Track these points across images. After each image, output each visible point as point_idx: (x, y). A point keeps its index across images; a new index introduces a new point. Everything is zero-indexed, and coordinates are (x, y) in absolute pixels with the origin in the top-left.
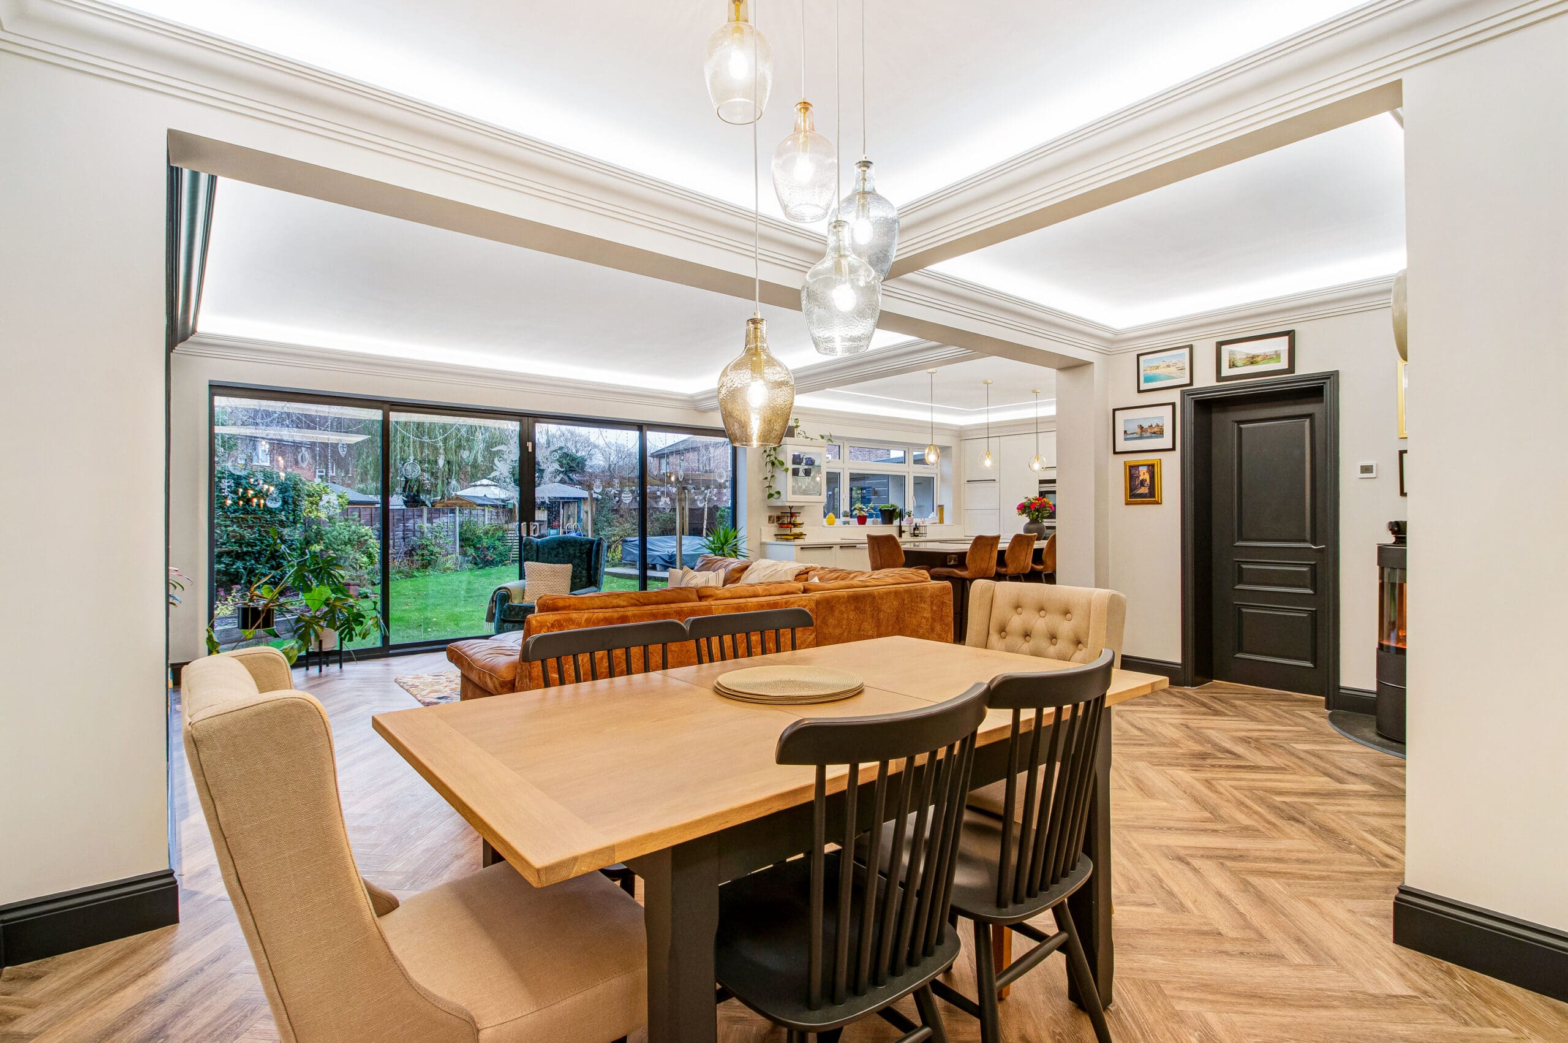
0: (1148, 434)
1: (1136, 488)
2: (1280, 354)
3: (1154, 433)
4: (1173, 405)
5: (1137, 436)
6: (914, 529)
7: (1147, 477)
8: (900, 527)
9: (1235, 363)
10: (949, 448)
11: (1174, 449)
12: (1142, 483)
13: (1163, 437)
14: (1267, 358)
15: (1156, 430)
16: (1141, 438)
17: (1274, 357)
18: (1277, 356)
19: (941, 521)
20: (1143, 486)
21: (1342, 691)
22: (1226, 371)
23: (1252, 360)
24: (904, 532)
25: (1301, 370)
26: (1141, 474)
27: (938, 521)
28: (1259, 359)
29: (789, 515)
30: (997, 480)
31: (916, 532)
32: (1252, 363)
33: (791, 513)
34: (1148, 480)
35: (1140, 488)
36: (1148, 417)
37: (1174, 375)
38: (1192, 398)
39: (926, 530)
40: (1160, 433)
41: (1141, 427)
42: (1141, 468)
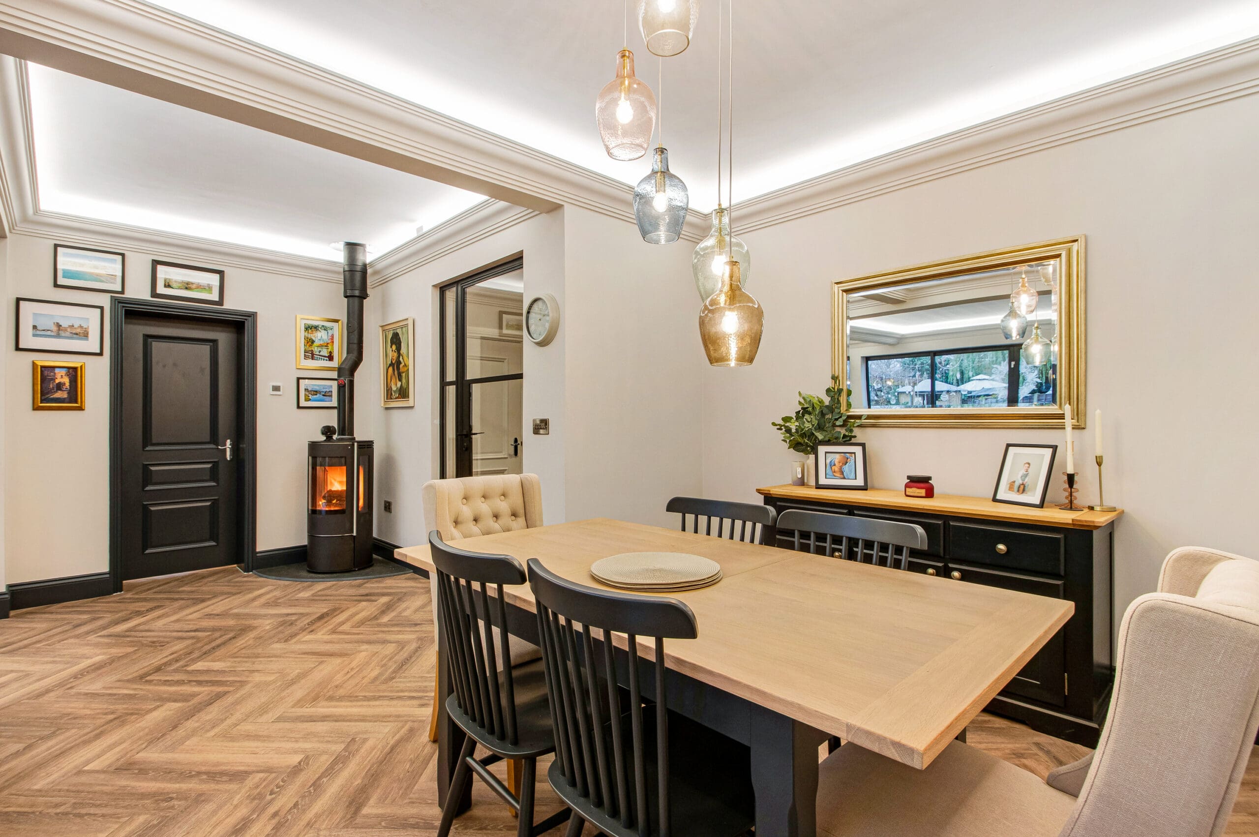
0: (67, 334)
1: (51, 391)
2: (212, 287)
3: (77, 334)
4: (102, 308)
5: (52, 334)
7: (66, 381)
9: (171, 284)
11: (101, 354)
12: (59, 387)
13: (87, 340)
14: (200, 288)
15: (78, 331)
16: (58, 336)
17: (207, 288)
18: (209, 288)
20: (61, 390)
21: (258, 555)
22: (161, 289)
23: (187, 286)
25: (228, 305)
26: (58, 376)
28: (194, 286)
32: (186, 288)
34: (68, 384)
35: (56, 392)
36: (69, 316)
37: (102, 279)
38: (124, 307)
40: (85, 335)
41: (59, 326)
42: (57, 370)
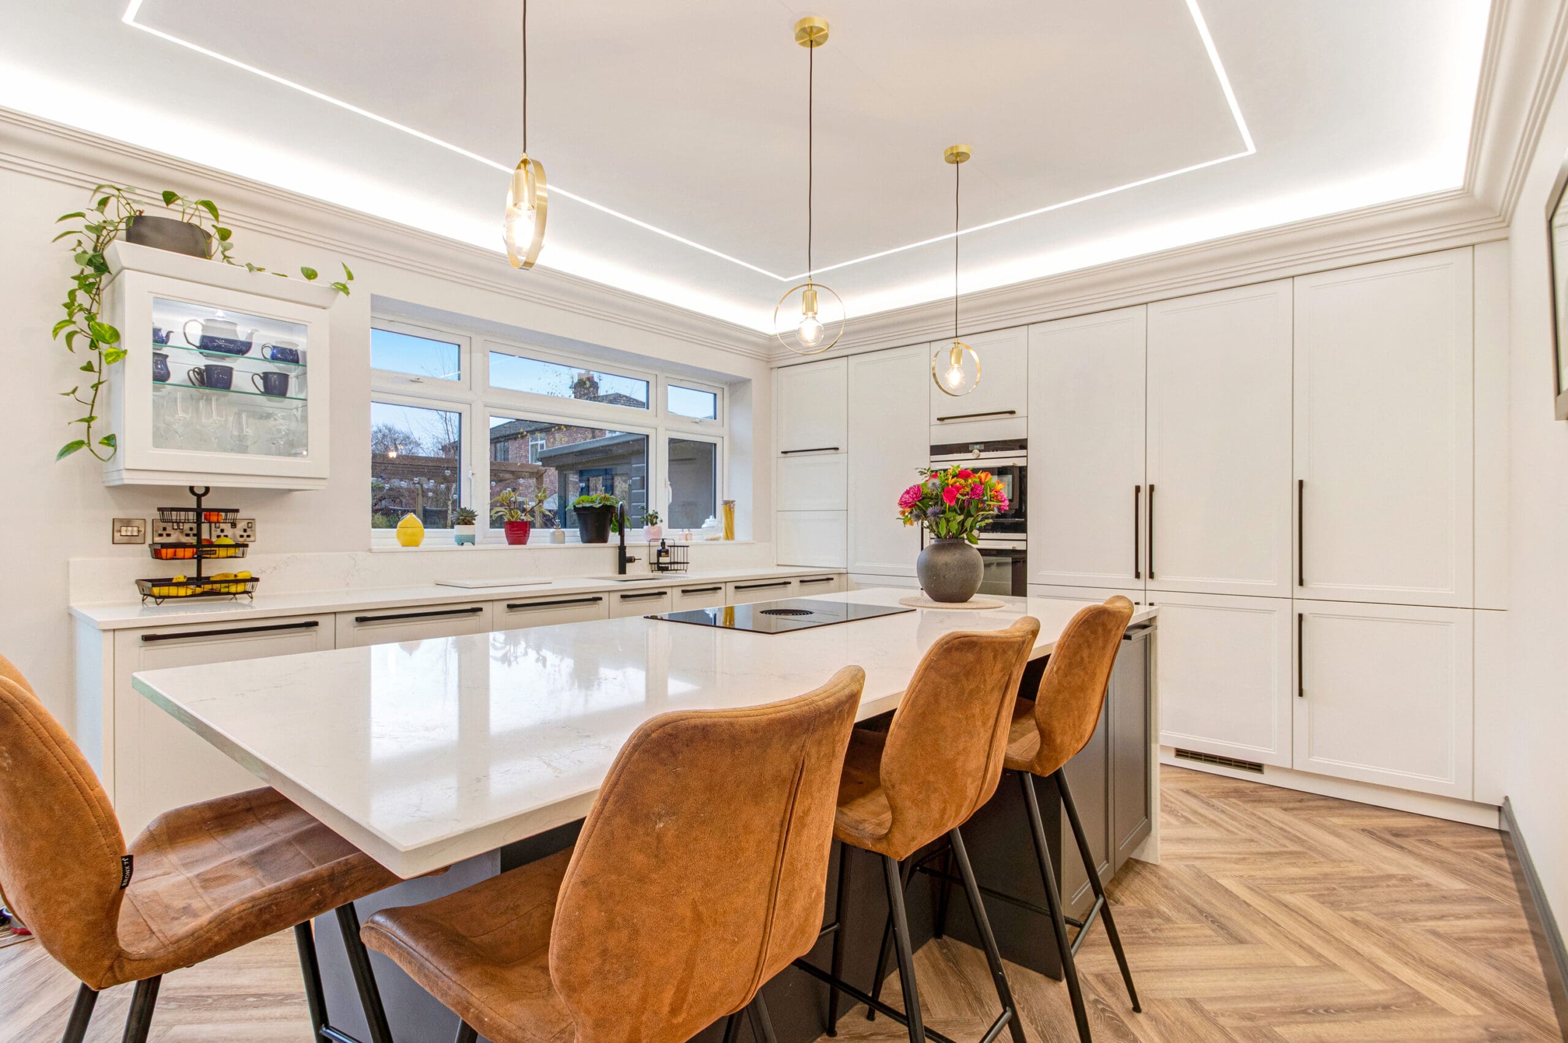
6: (659, 554)
8: (622, 549)
10: (745, 382)
19: (730, 534)
24: (631, 560)
27: (722, 534)
29: (192, 516)
30: (842, 448)
31: (662, 560)
33: (199, 511)
39: (686, 555)
